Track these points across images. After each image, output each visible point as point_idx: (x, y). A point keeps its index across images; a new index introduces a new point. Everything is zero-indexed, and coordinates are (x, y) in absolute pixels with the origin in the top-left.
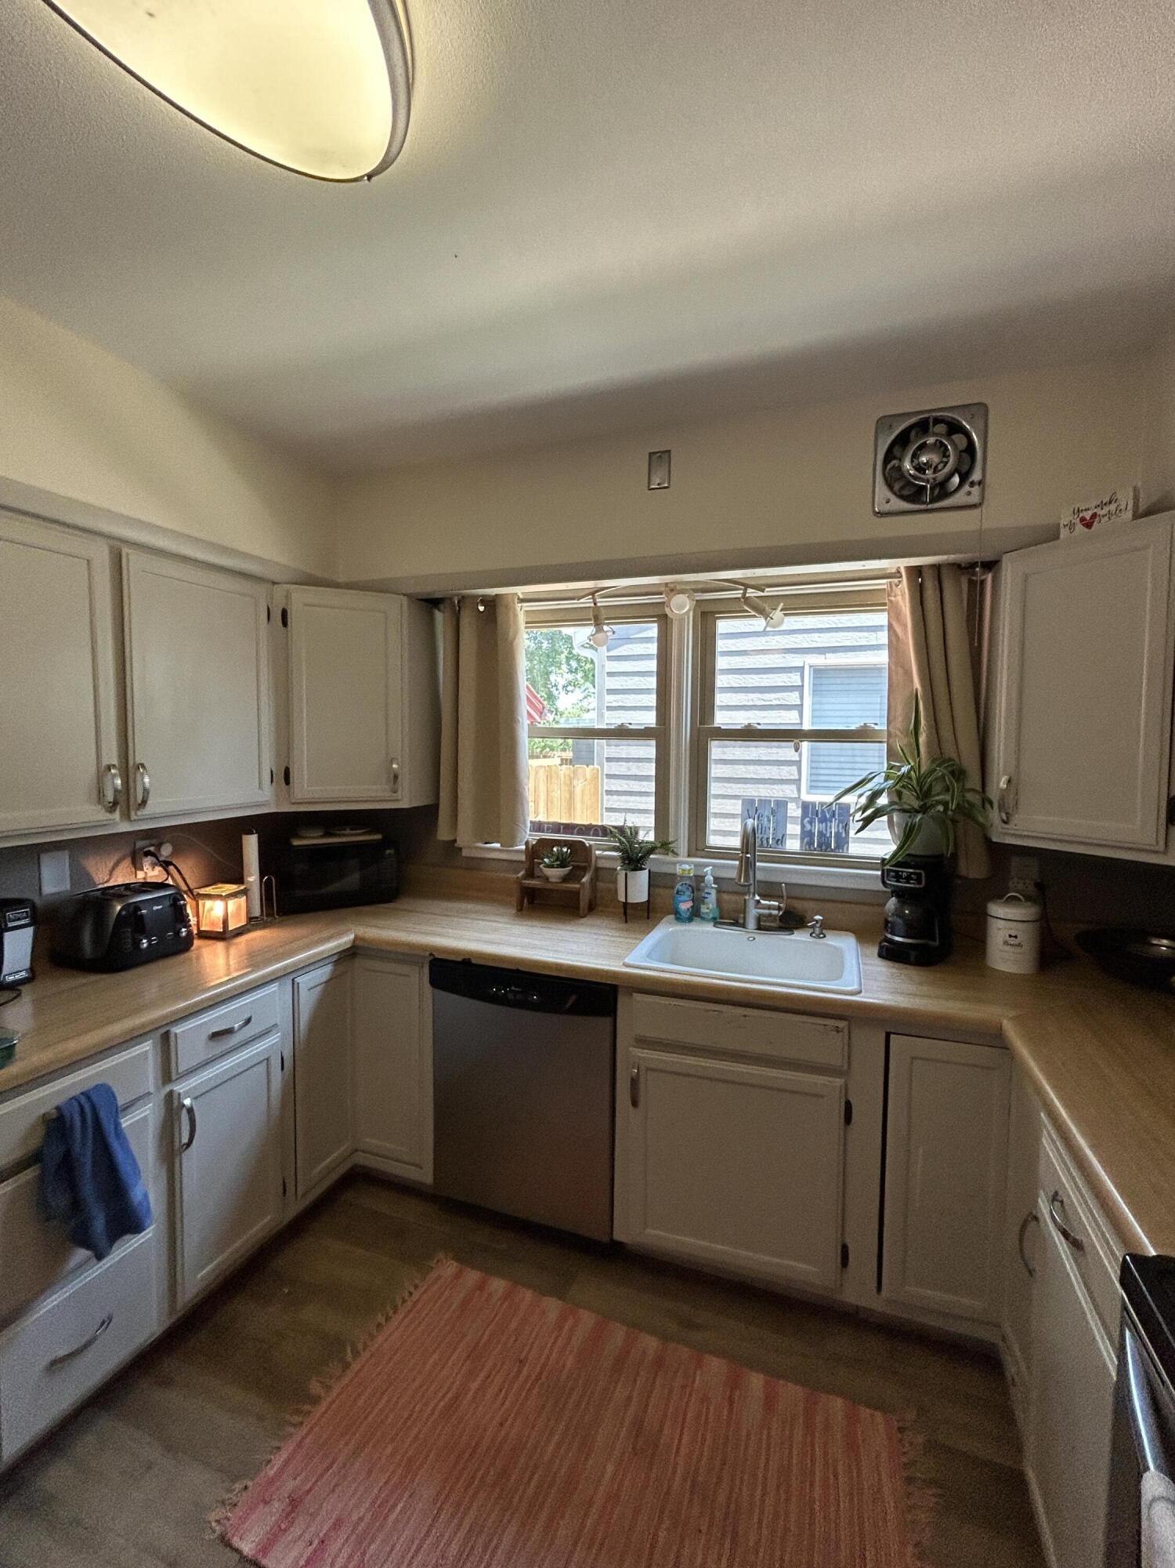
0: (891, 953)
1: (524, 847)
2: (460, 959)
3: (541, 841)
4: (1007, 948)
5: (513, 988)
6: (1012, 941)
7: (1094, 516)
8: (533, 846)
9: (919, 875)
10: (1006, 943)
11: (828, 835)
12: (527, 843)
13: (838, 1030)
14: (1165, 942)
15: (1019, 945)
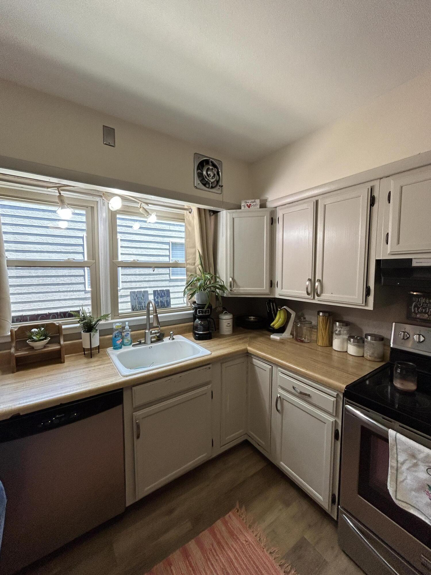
0: (199, 338)
1: (10, 333)
2: (9, 417)
3: (20, 328)
4: (228, 327)
5: (57, 416)
6: (229, 325)
7: (250, 205)
8: (15, 332)
9: (209, 310)
10: (227, 326)
11: (164, 302)
12: (11, 331)
13: (209, 368)
14: (252, 317)
15: (230, 326)
